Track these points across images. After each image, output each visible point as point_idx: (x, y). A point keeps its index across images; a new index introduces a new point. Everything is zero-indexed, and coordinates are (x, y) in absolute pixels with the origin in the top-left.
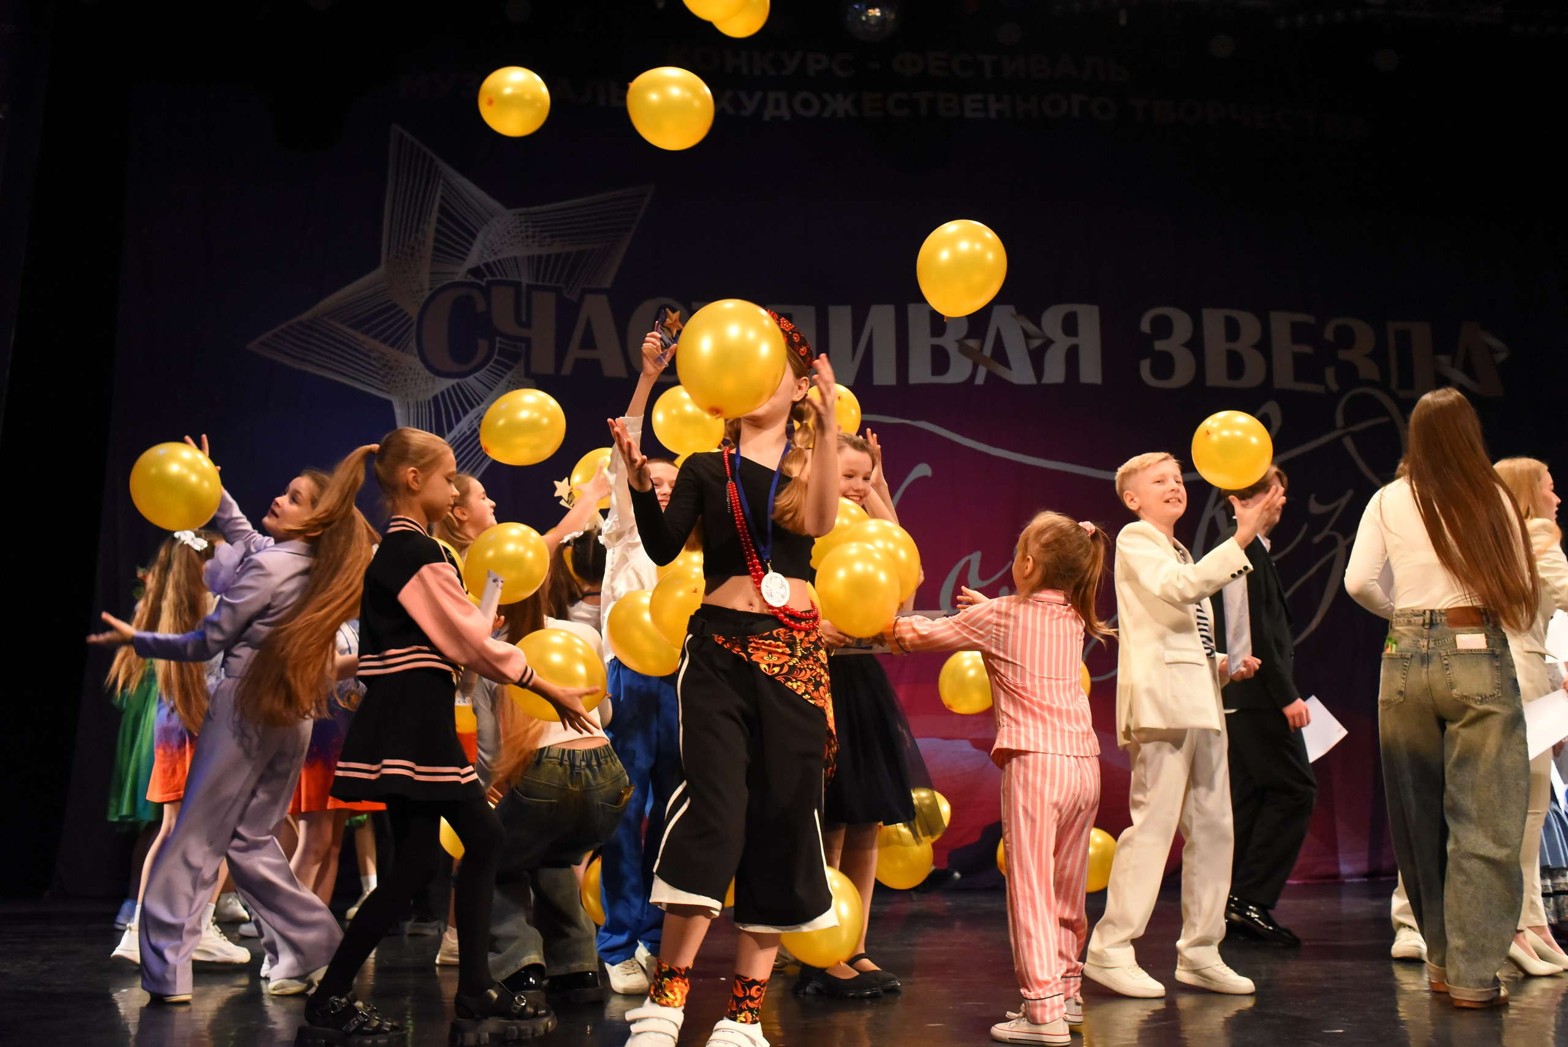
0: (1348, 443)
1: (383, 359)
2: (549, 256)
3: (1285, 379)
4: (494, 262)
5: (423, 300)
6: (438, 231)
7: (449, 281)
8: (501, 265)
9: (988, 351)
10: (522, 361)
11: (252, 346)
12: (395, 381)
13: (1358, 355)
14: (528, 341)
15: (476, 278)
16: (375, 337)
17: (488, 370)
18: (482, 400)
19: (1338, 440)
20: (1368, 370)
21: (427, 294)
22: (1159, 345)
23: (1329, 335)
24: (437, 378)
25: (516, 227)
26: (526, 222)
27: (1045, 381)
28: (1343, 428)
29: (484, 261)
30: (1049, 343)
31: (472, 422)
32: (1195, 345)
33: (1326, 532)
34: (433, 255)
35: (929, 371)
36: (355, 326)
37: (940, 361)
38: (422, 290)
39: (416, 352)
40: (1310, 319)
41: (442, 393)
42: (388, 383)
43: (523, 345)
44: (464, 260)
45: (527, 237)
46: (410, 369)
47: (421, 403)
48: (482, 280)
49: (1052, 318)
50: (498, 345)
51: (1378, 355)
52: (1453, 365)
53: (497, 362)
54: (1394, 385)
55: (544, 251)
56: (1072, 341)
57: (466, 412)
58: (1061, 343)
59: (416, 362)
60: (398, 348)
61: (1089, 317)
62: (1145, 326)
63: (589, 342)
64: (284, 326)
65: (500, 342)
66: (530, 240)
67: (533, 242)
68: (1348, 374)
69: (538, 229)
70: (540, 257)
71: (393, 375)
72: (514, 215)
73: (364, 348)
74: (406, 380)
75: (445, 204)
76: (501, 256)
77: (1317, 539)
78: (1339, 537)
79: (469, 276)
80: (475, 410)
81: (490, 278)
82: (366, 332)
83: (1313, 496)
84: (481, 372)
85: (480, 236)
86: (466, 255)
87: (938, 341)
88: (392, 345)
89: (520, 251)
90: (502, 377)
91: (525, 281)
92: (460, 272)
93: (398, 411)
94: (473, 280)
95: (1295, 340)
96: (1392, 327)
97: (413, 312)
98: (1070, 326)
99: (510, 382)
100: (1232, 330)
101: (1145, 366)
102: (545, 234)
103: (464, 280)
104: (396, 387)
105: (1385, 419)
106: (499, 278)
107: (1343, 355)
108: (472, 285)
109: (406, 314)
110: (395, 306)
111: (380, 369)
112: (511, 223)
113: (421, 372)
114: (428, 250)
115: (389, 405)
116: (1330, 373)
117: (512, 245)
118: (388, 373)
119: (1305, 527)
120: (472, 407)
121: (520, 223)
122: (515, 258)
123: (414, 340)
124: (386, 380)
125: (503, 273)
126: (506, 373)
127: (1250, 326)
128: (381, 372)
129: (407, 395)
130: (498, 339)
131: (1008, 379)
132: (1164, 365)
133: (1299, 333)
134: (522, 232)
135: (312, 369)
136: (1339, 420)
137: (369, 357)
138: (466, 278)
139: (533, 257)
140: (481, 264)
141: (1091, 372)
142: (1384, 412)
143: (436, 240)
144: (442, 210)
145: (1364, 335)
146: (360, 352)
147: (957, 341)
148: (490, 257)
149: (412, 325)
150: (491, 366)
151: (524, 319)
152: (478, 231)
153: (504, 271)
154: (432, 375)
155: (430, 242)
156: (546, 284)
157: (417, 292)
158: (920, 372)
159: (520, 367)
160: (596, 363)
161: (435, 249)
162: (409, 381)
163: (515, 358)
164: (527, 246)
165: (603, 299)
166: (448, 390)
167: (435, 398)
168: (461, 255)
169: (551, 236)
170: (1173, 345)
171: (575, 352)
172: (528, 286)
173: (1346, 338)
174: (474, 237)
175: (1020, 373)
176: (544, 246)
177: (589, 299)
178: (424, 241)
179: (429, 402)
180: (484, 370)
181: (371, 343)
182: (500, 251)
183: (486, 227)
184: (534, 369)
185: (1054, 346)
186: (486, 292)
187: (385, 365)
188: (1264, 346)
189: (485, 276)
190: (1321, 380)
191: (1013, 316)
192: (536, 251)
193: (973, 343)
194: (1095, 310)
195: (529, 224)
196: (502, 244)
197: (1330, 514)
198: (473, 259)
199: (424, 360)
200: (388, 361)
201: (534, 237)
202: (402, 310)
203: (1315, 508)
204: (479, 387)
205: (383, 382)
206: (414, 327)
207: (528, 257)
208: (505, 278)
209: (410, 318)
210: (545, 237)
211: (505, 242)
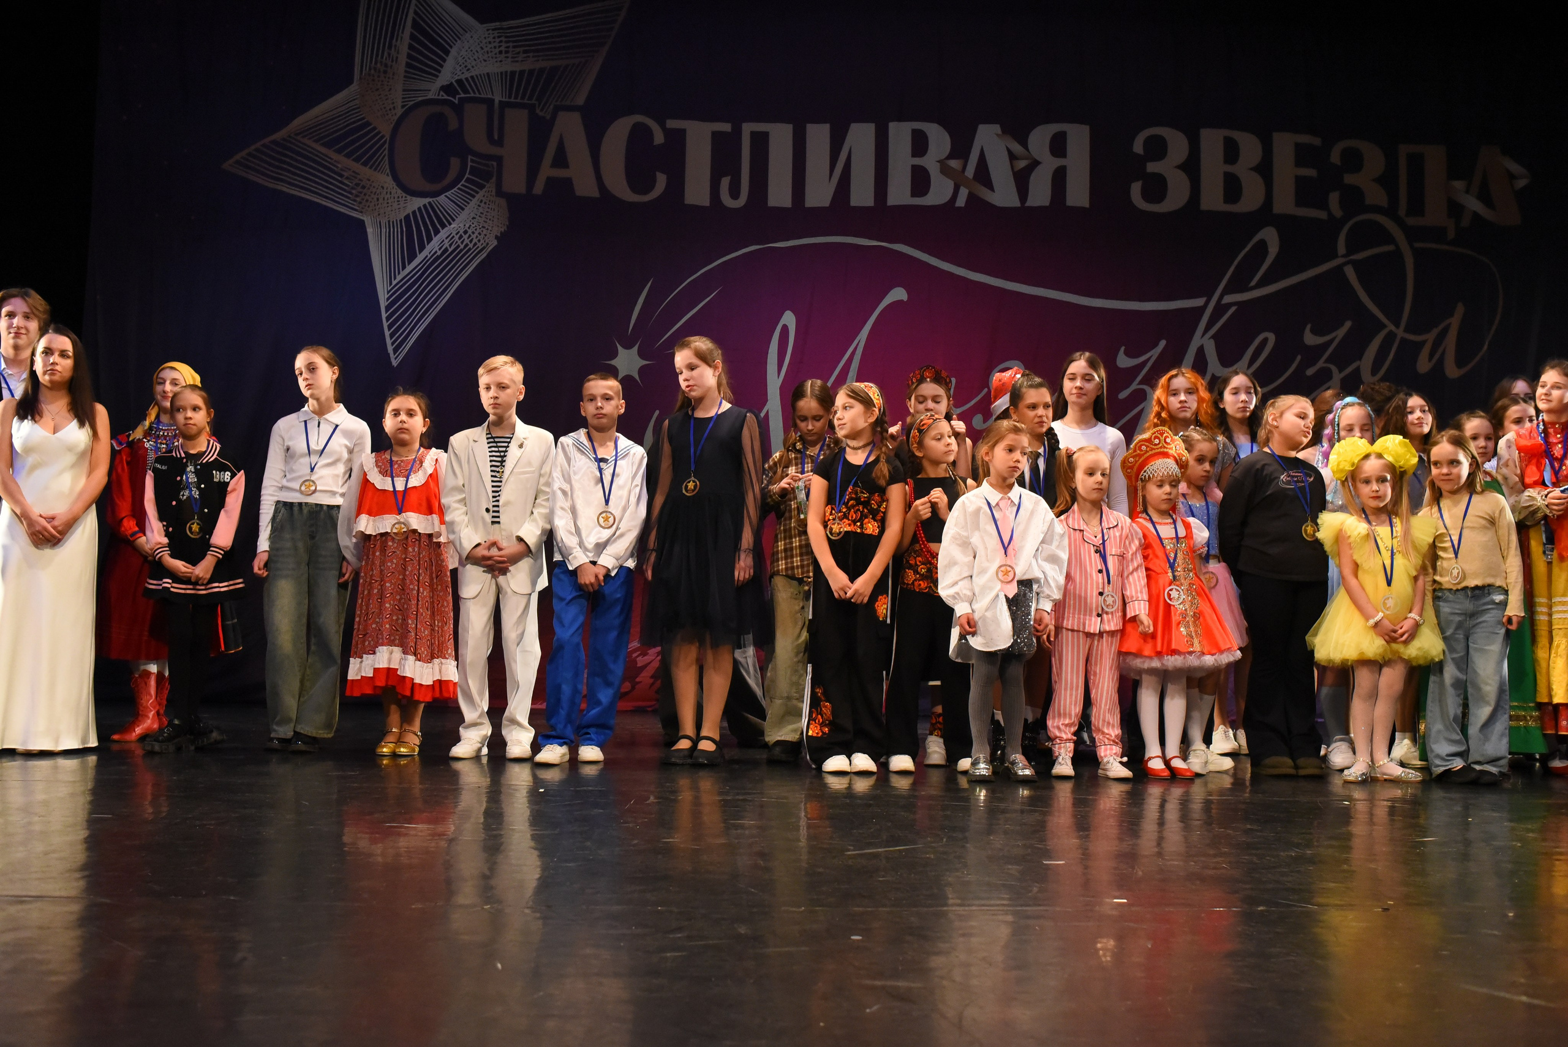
0: (1350, 272)
1: (356, 178)
2: (522, 73)
3: (1285, 203)
4: (467, 79)
5: (396, 118)
6: (411, 47)
7: (420, 99)
8: (476, 85)
9: (970, 172)
10: (494, 179)
11: (227, 166)
12: (367, 201)
13: (1365, 180)
14: (499, 159)
15: (448, 96)
16: (348, 156)
17: (459, 189)
18: (454, 220)
19: (1339, 268)
20: (1376, 195)
21: (399, 112)
22: (1152, 167)
23: (1335, 157)
24: (409, 197)
25: (490, 43)
26: (499, 37)
27: (1028, 204)
28: (1343, 256)
29: (459, 78)
30: (1035, 164)
31: (443, 241)
32: (1191, 167)
33: (1321, 364)
34: (406, 72)
35: (909, 192)
36: (328, 145)
37: (920, 181)
38: (394, 108)
39: (388, 171)
40: (1317, 141)
41: (414, 212)
42: (360, 203)
43: (495, 164)
44: (437, 76)
45: (500, 52)
46: (383, 187)
47: (393, 222)
48: (455, 99)
49: (1040, 138)
50: (470, 164)
51: (1387, 181)
52: (1467, 192)
53: (468, 180)
54: (1402, 212)
55: (517, 67)
56: (1059, 162)
57: (437, 232)
58: (1049, 164)
59: (388, 181)
60: (371, 168)
61: (1079, 137)
62: (1138, 147)
63: (561, 160)
64: (258, 145)
65: (472, 161)
66: (504, 55)
67: (507, 57)
68: (1353, 199)
69: (511, 44)
70: (513, 73)
71: (365, 195)
72: (488, 30)
73: (337, 167)
74: (378, 199)
75: (418, 19)
76: (473, 74)
77: (1310, 372)
78: (1333, 368)
79: (442, 93)
80: (446, 229)
81: (463, 95)
82: (339, 151)
83: (1309, 326)
84: (452, 191)
85: (453, 52)
86: (439, 72)
87: (917, 161)
88: (365, 164)
89: (493, 68)
90: (474, 197)
91: (497, 98)
92: (433, 89)
93: (370, 230)
94: (446, 97)
95: (1299, 162)
96: (1404, 150)
97: (386, 130)
98: (1058, 146)
99: (481, 201)
100: (1231, 152)
101: (1136, 189)
102: (518, 50)
103: (436, 97)
104: (369, 207)
105: (1391, 248)
106: (472, 95)
107: (1349, 179)
108: (444, 102)
109: (379, 133)
110: (368, 124)
111: (353, 188)
112: (485, 38)
113: (394, 191)
114: (401, 68)
115: (361, 224)
116: (1334, 198)
117: (485, 61)
118: (361, 193)
119: (1299, 358)
120: (443, 226)
121: (494, 38)
122: (488, 74)
123: (386, 158)
124: (358, 199)
125: (476, 91)
126: (477, 193)
127: (1250, 147)
128: (354, 191)
129: (379, 215)
130: (470, 157)
131: (990, 201)
132: (1156, 188)
133: (1303, 156)
134: (495, 47)
135: (286, 189)
136: (1341, 249)
137: (341, 176)
138: (438, 95)
139: (506, 72)
140: (453, 81)
141: (1078, 195)
142: (1389, 239)
143: (409, 56)
144: (415, 24)
145: (1374, 159)
146: (335, 173)
147: (938, 161)
148: (463, 73)
149: (385, 142)
150: (462, 185)
151: (496, 137)
152: (451, 47)
153: (478, 91)
154: (404, 195)
155: (403, 59)
156: (518, 101)
157: (390, 110)
158: (899, 194)
159: (491, 186)
160: (568, 182)
161: (408, 65)
162: (381, 200)
163: (486, 176)
164: (501, 61)
165: (576, 118)
166: (419, 209)
167: (407, 217)
168: (436, 73)
169: (525, 52)
170: (1167, 167)
171: (546, 171)
172: (500, 102)
173: (1354, 162)
174: (447, 53)
175: (1003, 195)
176: (517, 61)
177: (562, 116)
178: (397, 58)
179: (401, 221)
180: (455, 189)
181: (343, 162)
182: (473, 67)
183: (459, 41)
184: (507, 187)
185: (1039, 168)
186: (458, 109)
187: (357, 185)
188: (1265, 169)
189: (460, 94)
190: (1323, 205)
191: (998, 135)
192: (508, 67)
193: (954, 164)
194: (1085, 130)
195: (503, 39)
196: (475, 60)
197: (1325, 346)
198: (447, 76)
199: (396, 178)
200: (360, 180)
201: (507, 52)
202: (375, 128)
203: (1310, 339)
204: (451, 207)
205: (355, 201)
206: (387, 146)
207: (501, 73)
208: (477, 95)
209: (383, 137)
210: (519, 53)
211: (479, 58)
